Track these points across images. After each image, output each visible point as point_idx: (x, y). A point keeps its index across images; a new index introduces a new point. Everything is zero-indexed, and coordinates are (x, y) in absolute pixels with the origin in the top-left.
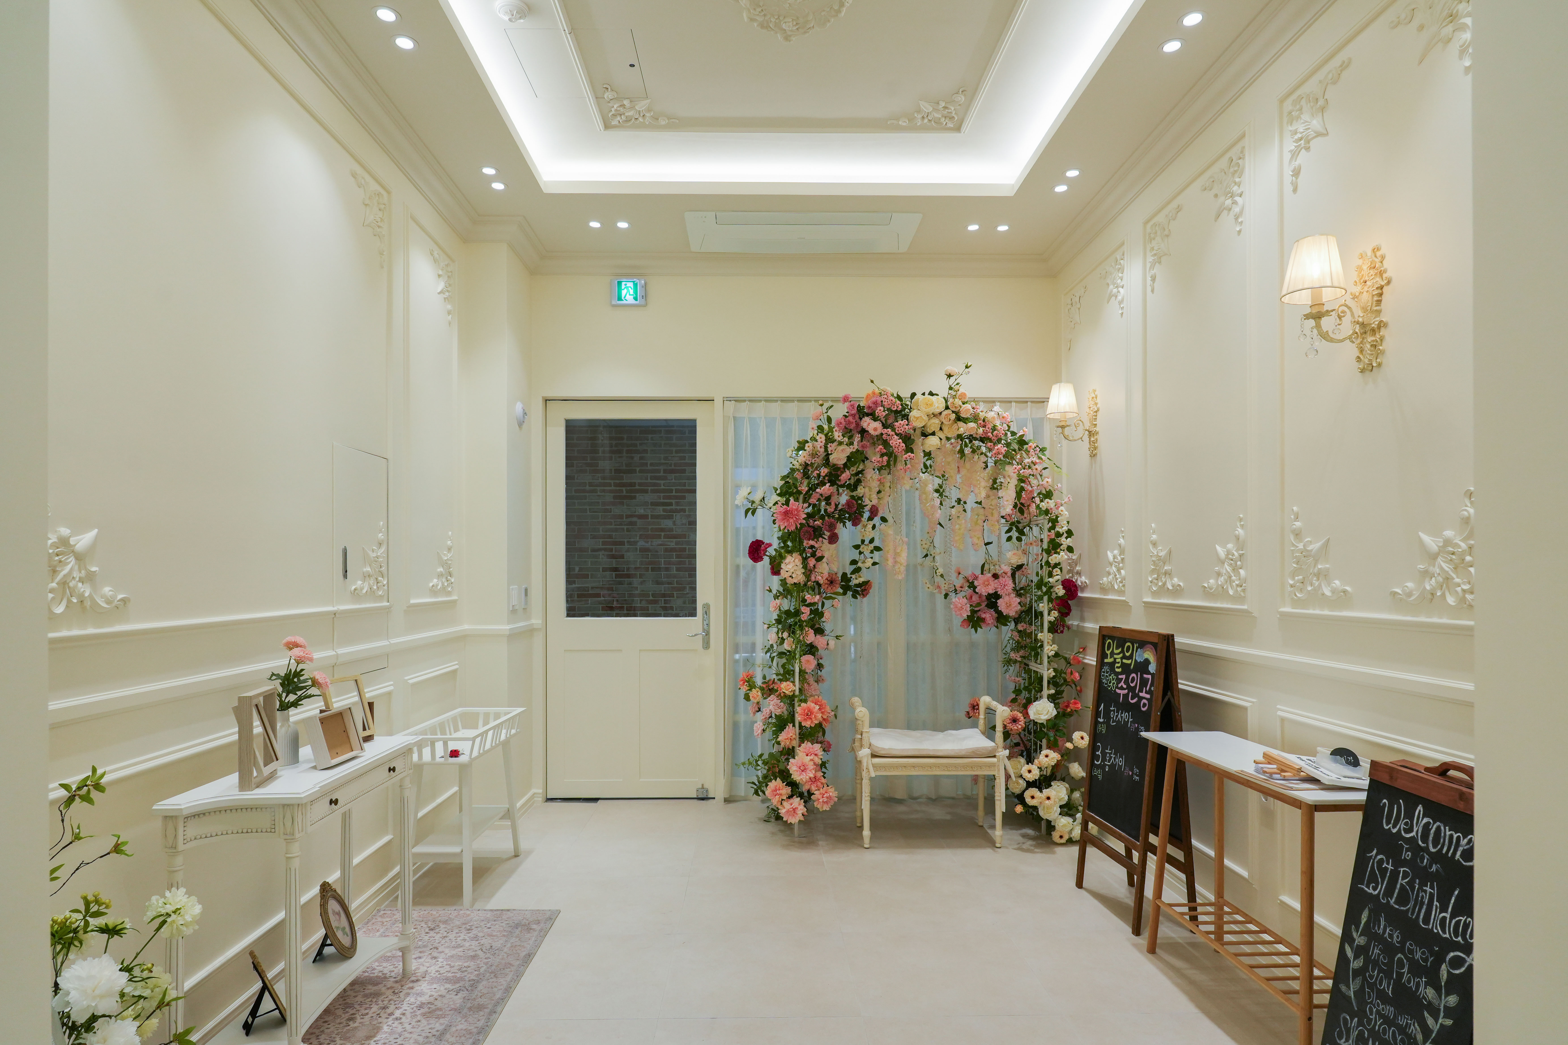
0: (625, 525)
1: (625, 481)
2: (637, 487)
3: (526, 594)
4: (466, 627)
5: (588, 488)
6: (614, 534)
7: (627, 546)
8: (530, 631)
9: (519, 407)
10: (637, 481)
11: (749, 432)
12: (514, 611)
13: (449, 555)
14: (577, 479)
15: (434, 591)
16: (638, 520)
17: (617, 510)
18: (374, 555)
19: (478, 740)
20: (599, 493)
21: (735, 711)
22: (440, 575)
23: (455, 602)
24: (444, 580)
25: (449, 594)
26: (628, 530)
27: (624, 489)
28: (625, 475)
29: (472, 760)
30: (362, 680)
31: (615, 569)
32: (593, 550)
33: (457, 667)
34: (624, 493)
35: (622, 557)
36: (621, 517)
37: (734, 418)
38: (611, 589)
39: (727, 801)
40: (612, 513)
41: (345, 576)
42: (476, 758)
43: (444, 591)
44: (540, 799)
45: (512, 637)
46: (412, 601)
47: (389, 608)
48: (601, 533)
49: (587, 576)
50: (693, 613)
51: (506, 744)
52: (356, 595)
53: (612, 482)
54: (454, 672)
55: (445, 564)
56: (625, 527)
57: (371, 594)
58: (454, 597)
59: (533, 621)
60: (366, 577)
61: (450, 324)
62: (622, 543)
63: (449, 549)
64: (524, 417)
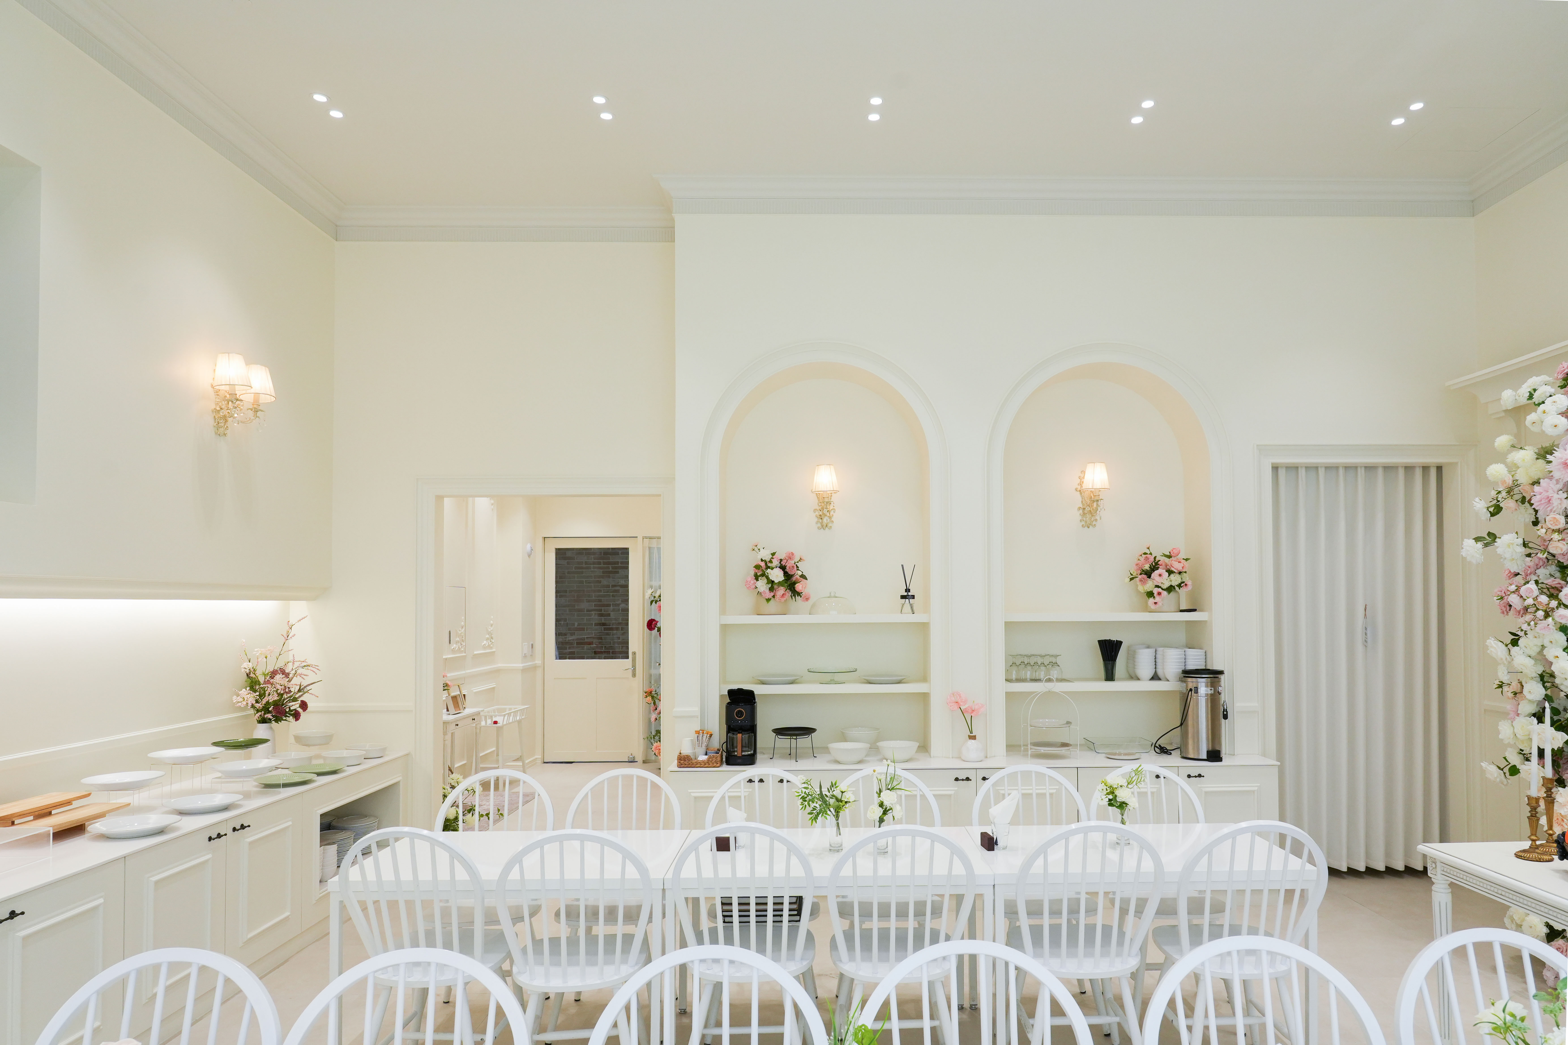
0: (611, 592)
1: (611, 560)
2: (620, 565)
3: (532, 647)
4: (500, 665)
5: (584, 566)
6: (603, 598)
7: (611, 608)
8: (535, 668)
9: (528, 547)
10: (619, 561)
11: (657, 556)
12: (525, 656)
13: (492, 628)
14: (576, 559)
15: (484, 647)
16: (620, 589)
17: (605, 582)
18: (460, 632)
19: (506, 718)
20: (592, 570)
21: (650, 712)
22: (487, 639)
23: (494, 652)
24: (489, 641)
25: (491, 648)
26: (613, 596)
27: (610, 566)
28: (610, 556)
29: (503, 725)
30: (461, 686)
31: (604, 624)
32: (588, 611)
33: (495, 686)
34: (611, 569)
35: (609, 615)
36: (608, 586)
37: (650, 548)
38: (601, 638)
39: (644, 762)
40: (602, 584)
41: (450, 643)
42: (505, 725)
43: (489, 647)
44: (539, 761)
45: (524, 670)
46: (475, 653)
47: (465, 656)
48: (593, 598)
49: (583, 629)
50: (627, 658)
51: (519, 722)
52: (453, 651)
53: (602, 561)
54: (494, 688)
55: (490, 633)
56: (611, 594)
57: (459, 651)
58: (494, 650)
59: (537, 662)
60: (457, 642)
61: (492, 510)
62: (609, 605)
63: (492, 625)
64: (531, 552)
